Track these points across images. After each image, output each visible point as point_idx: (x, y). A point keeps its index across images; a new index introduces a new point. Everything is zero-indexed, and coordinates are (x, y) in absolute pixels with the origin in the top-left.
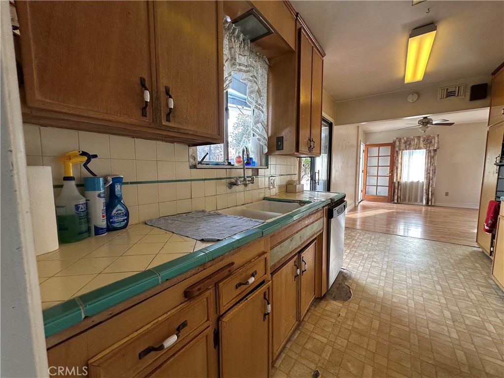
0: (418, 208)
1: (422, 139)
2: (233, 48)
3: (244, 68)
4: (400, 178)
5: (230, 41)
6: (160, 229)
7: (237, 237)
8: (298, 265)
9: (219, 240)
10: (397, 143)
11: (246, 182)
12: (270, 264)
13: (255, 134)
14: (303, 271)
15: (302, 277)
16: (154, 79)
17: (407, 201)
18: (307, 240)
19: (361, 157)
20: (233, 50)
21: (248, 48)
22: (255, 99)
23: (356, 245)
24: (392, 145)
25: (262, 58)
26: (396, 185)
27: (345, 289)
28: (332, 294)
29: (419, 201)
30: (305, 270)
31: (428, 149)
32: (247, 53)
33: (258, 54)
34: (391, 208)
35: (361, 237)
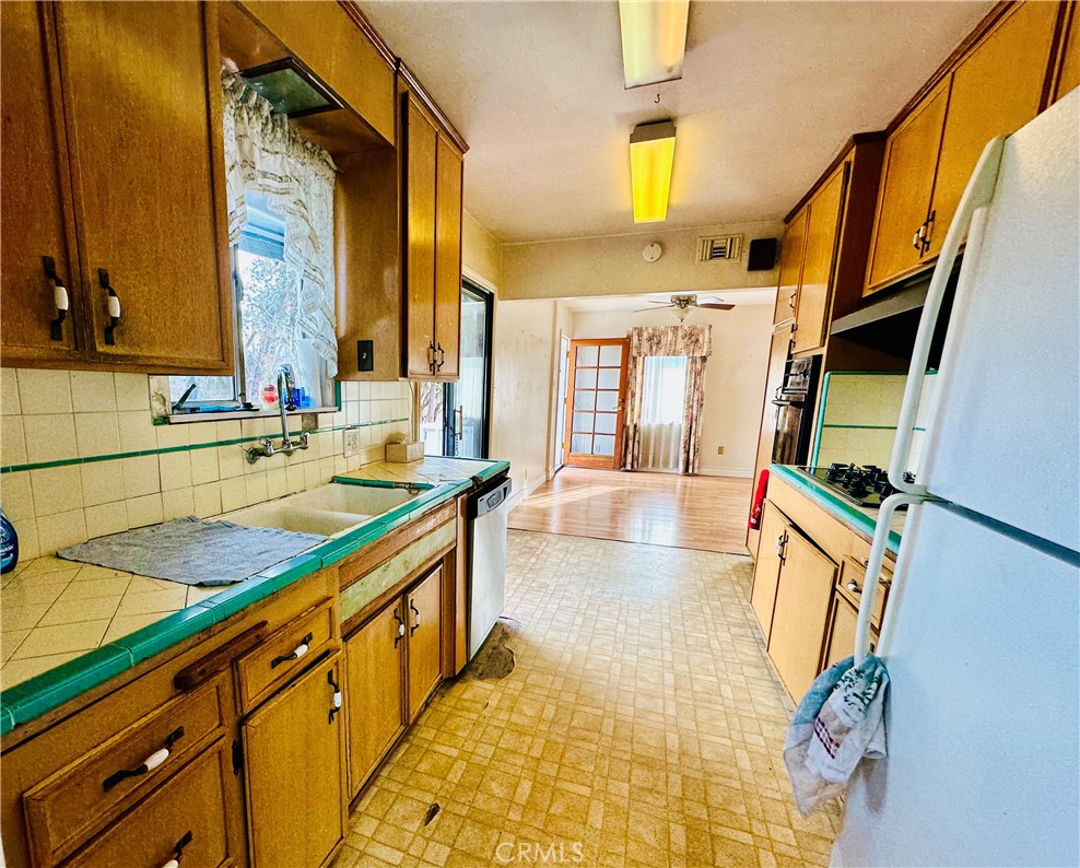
0: (669, 480)
1: (680, 333)
2: (246, 136)
3: (275, 184)
4: (639, 417)
5: (238, 117)
6: (99, 568)
7: (271, 574)
8: (402, 617)
9: (234, 582)
10: (635, 340)
11: (289, 447)
12: (342, 616)
13: (307, 333)
14: (413, 629)
15: (411, 640)
16: (73, 256)
17: (650, 466)
18: (420, 566)
19: (563, 368)
20: (246, 142)
21: (283, 133)
22: (303, 253)
23: (537, 567)
24: (626, 343)
25: (319, 154)
26: (631, 432)
27: (502, 658)
28: (477, 669)
29: (671, 465)
30: (417, 626)
31: (691, 355)
32: (281, 147)
33: (309, 145)
34: (616, 483)
35: (548, 550)
